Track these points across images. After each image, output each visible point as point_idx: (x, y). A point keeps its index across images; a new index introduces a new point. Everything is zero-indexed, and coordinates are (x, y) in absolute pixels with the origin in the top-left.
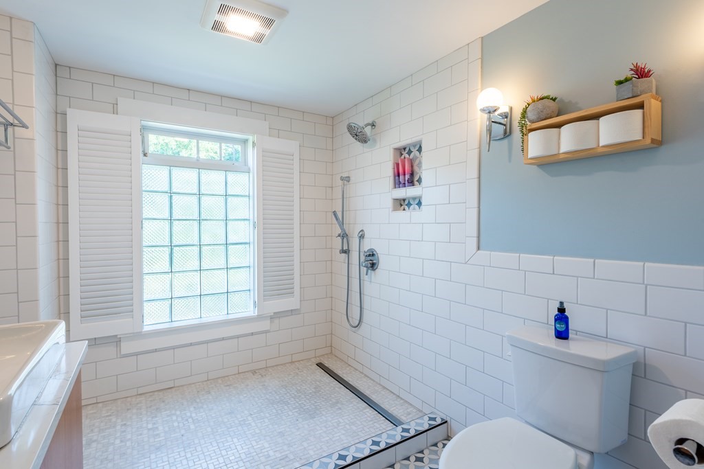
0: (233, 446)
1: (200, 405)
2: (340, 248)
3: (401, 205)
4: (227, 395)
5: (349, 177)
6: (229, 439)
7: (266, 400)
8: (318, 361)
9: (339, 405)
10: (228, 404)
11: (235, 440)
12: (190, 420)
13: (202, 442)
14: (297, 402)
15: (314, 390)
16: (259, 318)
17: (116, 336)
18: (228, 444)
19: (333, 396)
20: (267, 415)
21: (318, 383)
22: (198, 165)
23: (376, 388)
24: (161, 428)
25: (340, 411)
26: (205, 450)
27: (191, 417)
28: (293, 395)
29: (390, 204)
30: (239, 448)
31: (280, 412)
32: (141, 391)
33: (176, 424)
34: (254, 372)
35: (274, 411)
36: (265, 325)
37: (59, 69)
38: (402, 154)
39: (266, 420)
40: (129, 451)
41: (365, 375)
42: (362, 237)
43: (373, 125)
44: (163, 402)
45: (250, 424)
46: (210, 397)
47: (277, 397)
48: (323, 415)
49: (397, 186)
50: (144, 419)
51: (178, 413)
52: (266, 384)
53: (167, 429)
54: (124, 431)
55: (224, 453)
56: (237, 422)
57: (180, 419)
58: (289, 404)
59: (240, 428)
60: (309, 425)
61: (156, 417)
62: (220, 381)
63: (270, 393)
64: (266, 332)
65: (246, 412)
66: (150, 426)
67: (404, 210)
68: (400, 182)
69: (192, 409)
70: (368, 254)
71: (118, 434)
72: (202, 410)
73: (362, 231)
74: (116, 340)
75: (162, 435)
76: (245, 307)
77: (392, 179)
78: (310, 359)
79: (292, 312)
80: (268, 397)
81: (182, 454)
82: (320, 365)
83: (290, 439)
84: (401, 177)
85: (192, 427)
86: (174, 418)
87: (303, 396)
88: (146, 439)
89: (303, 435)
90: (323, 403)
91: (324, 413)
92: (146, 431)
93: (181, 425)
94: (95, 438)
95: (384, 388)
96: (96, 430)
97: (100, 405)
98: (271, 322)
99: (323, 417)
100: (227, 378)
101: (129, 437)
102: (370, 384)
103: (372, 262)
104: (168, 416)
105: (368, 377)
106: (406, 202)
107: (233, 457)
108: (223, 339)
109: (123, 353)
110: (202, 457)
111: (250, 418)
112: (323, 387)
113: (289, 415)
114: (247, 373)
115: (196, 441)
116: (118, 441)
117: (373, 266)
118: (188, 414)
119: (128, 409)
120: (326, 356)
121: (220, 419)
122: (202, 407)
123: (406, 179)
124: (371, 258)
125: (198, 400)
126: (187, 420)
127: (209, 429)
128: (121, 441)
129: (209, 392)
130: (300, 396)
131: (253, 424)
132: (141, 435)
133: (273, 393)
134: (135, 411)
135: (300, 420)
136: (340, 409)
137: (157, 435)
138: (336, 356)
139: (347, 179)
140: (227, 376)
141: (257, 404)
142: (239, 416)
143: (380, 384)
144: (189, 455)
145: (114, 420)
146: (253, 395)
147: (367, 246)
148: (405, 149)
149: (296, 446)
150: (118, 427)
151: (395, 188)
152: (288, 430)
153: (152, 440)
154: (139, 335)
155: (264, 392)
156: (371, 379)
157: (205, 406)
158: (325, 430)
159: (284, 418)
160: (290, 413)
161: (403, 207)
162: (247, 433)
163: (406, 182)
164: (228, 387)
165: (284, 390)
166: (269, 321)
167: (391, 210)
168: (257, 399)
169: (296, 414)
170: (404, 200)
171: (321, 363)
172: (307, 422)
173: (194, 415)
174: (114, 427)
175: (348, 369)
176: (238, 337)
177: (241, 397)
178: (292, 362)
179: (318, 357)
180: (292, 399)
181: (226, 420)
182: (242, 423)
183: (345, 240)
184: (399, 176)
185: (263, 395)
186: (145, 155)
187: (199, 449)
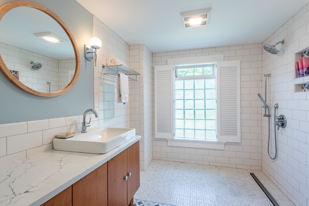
0: (195, 192)
1: (190, 172)
2: (264, 113)
3: (303, 88)
4: (202, 172)
5: (270, 74)
6: (195, 188)
7: (217, 180)
8: (252, 172)
9: (254, 197)
10: (200, 175)
11: (197, 190)
12: (185, 176)
13: (186, 185)
14: (231, 187)
15: (243, 185)
16: (218, 143)
17: (166, 139)
18: (194, 190)
19: (252, 191)
20: (215, 186)
21: (246, 182)
22: (194, 78)
23: (284, 198)
24: (175, 175)
25: (253, 200)
26: (186, 188)
27: (186, 175)
28: (230, 183)
29: (293, 88)
30: (198, 193)
31: (221, 187)
32: (174, 160)
33: (180, 175)
34: (216, 167)
35: (218, 186)
36: (222, 147)
37: (153, 55)
38: (303, 56)
39: (213, 188)
40: (164, 178)
41: (279, 189)
42: (276, 107)
43: (283, 42)
44: (179, 166)
45: (206, 186)
46: (195, 170)
47: (222, 181)
48: (242, 197)
49: (298, 76)
50: (172, 170)
51: (182, 172)
52: (220, 173)
53: (177, 176)
54: (165, 171)
55: (191, 192)
56: (201, 183)
57: (182, 174)
58: (227, 185)
59: (201, 186)
60: (232, 198)
61: (175, 170)
62: (201, 166)
63: (220, 178)
64: (222, 150)
65: (206, 181)
66: (173, 173)
67: (305, 91)
68: (300, 74)
69: (187, 172)
70: (280, 118)
71: (163, 172)
72: (190, 174)
73: (277, 104)
74: (166, 140)
75: (175, 177)
76: (212, 137)
77: (294, 73)
78: (247, 170)
79: (236, 144)
80: (218, 179)
81: (178, 186)
82: (252, 175)
83: (220, 200)
84: (301, 71)
85: (185, 178)
86: (180, 173)
87: (235, 185)
88: (170, 176)
89: (227, 201)
90: (245, 192)
91: (243, 197)
92: (171, 174)
93: (182, 176)
94: (157, 170)
95: (290, 200)
96: (159, 168)
97: (162, 161)
98: (225, 146)
99: (241, 198)
100: (204, 165)
101: (166, 173)
102: (281, 195)
103: (282, 122)
104: (179, 171)
105: (281, 190)
106: (306, 86)
107: (194, 195)
108: (203, 149)
109: (168, 145)
110: (184, 190)
111: (207, 184)
112: (248, 185)
113: (224, 190)
114: (213, 166)
115: (184, 184)
116: (162, 173)
117: (283, 125)
118: (185, 173)
119: (169, 165)
120: (257, 171)
121: (195, 180)
122: (191, 173)
123: (304, 71)
124: (281, 120)
125: (190, 170)
126: (184, 175)
127: (190, 182)
128: (163, 174)
129: (195, 168)
130: (234, 184)
131: (207, 187)
132: (169, 174)
133: (222, 178)
134: (170, 166)
135: (229, 194)
136: (253, 199)
137: (174, 176)
138: (264, 173)
139: (269, 75)
140: (205, 165)
141: (212, 180)
142: (203, 182)
143: (287, 197)
144: (180, 187)
145: (164, 167)
146: (212, 176)
147: (279, 113)
148: (305, 52)
149: (221, 204)
150: (164, 169)
151: (297, 78)
152: (221, 196)
153: (171, 177)
154: (173, 140)
155: (217, 176)
156: (282, 191)
157: (192, 173)
158: (239, 204)
159: (221, 190)
160: (225, 190)
161: (304, 89)
162: (203, 189)
163: (304, 73)
164: (203, 169)
165: (227, 179)
166: (224, 146)
167: (293, 91)
168: (213, 178)
169: (228, 191)
170: (305, 85)
171: (253, 174)
172: (231, 197)
173: (187, 174)
174: (163, 169)
175: (269, 181)
176: (209, 149)
177: (207, 175)
178: (236, 168)
179: (252, 170)
180: (229, 184)
181: (197, 181)
182: (203, 184)
183: (267, 109)
184: (299, 70)
185: (216, 177)
186: (176, 77)
187: (184, 187)
